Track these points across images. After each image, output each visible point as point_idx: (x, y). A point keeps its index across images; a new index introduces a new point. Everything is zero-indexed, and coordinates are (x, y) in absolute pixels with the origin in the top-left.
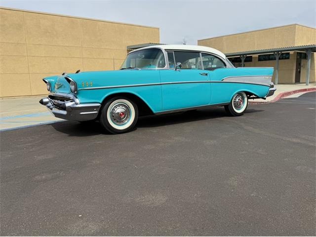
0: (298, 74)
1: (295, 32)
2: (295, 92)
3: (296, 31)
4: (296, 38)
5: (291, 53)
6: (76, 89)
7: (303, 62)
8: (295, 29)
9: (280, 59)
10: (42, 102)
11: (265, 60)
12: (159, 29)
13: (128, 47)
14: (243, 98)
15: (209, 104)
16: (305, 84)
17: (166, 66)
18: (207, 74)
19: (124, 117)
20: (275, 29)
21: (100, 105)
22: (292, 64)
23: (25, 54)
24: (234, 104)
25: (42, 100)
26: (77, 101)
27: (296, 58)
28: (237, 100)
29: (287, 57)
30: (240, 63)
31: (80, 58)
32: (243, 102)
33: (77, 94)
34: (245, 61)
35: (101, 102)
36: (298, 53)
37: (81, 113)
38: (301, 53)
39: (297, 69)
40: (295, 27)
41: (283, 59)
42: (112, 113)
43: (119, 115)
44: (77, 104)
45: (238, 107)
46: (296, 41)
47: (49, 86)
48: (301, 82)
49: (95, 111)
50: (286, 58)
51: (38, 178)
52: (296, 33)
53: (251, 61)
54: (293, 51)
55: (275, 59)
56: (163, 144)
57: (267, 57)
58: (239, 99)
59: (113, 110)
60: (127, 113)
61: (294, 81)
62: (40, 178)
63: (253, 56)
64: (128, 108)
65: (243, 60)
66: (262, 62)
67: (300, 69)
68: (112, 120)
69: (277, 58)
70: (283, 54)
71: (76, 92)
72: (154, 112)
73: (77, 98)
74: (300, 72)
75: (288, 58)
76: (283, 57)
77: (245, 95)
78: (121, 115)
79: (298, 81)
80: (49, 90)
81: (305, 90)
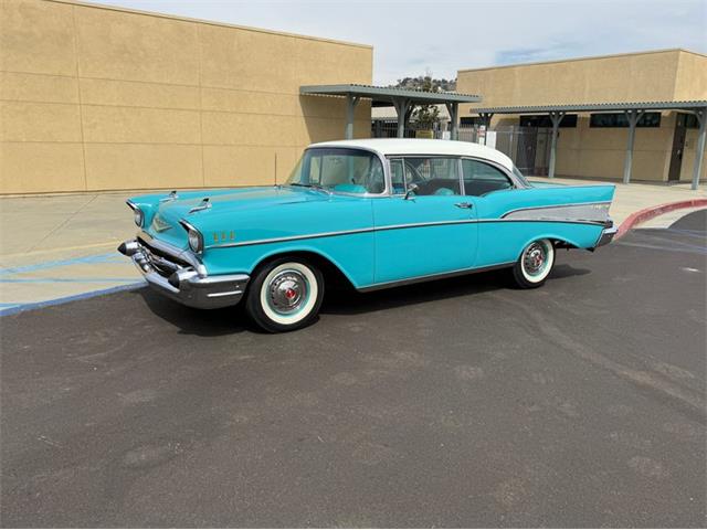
0: (677, 161)
1: (676, 68)
2: (665, 209)
3: (680, 64)
4: (678, 80)
5: (665, 113)
6: (201, 246)
7: (690, 133)
8: (677, 59)
9: (638, 125)
10: (123, 249)
11: (605, 125)
12: (372, 48)
13: (302, 88)
14: (545, 251)
15: (472, 268)
16: (690, 186)
17: (386, 191)
18: (470, 206)
19: (295, 299)
20: (633, 58)
21: (246, 277)
22: (663, 140)
23: (76, 100)
24: (526, 264)
25: (123, 245)
26: (203, 269)
27: (674, 126)
28: (532, 255)
29: (654, 122)
30: (550, 129)
31: (196, 111)
32: (545, 260)
33: (203, 255)
34: (561, 125)
35: (250, 271)
36: (679, 114)
37: (210, 295)
38: (687, 115)
39: (674, 150)
40: (678, 56)
41: (644, 125)
42: (271, 290)
43: (286, 294)
44: (200, 276)
45: (532, 270)
46: (676, 88)
47: (138, 216)
48: (682, 178)
49: (238, 289)
50: (651, 125)
51: (132, 458)
52: (679, 70)
53: (575, 126)
54: (669, 111)
55: (627, 125)
56: (373, 371)
57: (610, 120)
58: (537, 254)
59: (274, 283)
60: (301, 290)
61: (666, 177)
62: (136, 459)
63: (580, 115)
64: (302, 279)
65: (556, 123)
66: (598, 129)
67: (682, 150)
68: (270, 305)
69: (633, 122)
70: (646, 114)
71: (201, 252)
72: (357, 287)
73: (201, 263)
74: (681, 156)
75: (657, 125)
76: (645, 121)
77: (549, 246)
78: (289, 295)
79: (674, 177)
80: (139, 225)
81: (688, 204)
